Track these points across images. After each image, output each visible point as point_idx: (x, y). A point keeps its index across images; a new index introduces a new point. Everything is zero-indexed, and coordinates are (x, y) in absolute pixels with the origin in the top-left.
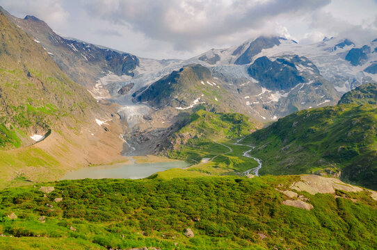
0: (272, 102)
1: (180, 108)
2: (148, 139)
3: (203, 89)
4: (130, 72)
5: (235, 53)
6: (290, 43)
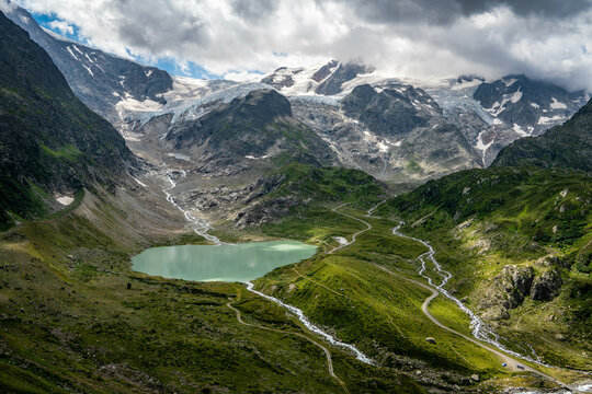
1: (251, 157)
3: (283, 129)
4: (158, 96)
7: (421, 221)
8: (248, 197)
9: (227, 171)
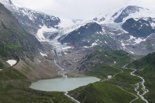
0: (137, 44)
1: (86, 47)
2: (70, 64)
3: (98, 37)
4: (56, 26)
5: (113, 16)
6: (145, 10)
7: (142, 69)
8: (82, 61)
9: (77, 52)
